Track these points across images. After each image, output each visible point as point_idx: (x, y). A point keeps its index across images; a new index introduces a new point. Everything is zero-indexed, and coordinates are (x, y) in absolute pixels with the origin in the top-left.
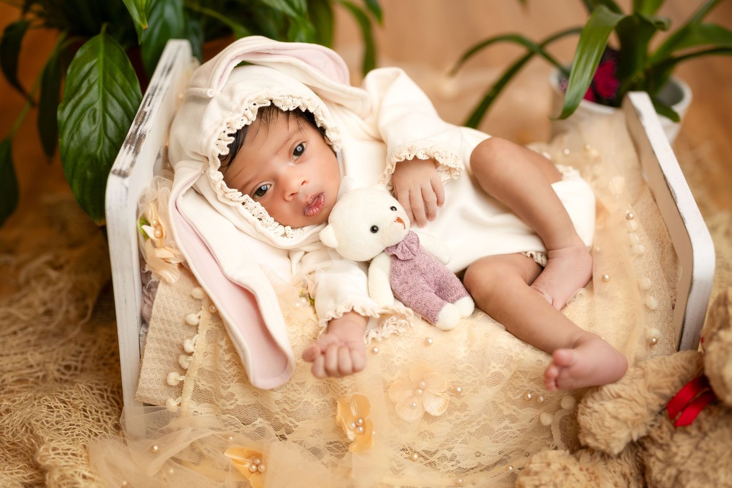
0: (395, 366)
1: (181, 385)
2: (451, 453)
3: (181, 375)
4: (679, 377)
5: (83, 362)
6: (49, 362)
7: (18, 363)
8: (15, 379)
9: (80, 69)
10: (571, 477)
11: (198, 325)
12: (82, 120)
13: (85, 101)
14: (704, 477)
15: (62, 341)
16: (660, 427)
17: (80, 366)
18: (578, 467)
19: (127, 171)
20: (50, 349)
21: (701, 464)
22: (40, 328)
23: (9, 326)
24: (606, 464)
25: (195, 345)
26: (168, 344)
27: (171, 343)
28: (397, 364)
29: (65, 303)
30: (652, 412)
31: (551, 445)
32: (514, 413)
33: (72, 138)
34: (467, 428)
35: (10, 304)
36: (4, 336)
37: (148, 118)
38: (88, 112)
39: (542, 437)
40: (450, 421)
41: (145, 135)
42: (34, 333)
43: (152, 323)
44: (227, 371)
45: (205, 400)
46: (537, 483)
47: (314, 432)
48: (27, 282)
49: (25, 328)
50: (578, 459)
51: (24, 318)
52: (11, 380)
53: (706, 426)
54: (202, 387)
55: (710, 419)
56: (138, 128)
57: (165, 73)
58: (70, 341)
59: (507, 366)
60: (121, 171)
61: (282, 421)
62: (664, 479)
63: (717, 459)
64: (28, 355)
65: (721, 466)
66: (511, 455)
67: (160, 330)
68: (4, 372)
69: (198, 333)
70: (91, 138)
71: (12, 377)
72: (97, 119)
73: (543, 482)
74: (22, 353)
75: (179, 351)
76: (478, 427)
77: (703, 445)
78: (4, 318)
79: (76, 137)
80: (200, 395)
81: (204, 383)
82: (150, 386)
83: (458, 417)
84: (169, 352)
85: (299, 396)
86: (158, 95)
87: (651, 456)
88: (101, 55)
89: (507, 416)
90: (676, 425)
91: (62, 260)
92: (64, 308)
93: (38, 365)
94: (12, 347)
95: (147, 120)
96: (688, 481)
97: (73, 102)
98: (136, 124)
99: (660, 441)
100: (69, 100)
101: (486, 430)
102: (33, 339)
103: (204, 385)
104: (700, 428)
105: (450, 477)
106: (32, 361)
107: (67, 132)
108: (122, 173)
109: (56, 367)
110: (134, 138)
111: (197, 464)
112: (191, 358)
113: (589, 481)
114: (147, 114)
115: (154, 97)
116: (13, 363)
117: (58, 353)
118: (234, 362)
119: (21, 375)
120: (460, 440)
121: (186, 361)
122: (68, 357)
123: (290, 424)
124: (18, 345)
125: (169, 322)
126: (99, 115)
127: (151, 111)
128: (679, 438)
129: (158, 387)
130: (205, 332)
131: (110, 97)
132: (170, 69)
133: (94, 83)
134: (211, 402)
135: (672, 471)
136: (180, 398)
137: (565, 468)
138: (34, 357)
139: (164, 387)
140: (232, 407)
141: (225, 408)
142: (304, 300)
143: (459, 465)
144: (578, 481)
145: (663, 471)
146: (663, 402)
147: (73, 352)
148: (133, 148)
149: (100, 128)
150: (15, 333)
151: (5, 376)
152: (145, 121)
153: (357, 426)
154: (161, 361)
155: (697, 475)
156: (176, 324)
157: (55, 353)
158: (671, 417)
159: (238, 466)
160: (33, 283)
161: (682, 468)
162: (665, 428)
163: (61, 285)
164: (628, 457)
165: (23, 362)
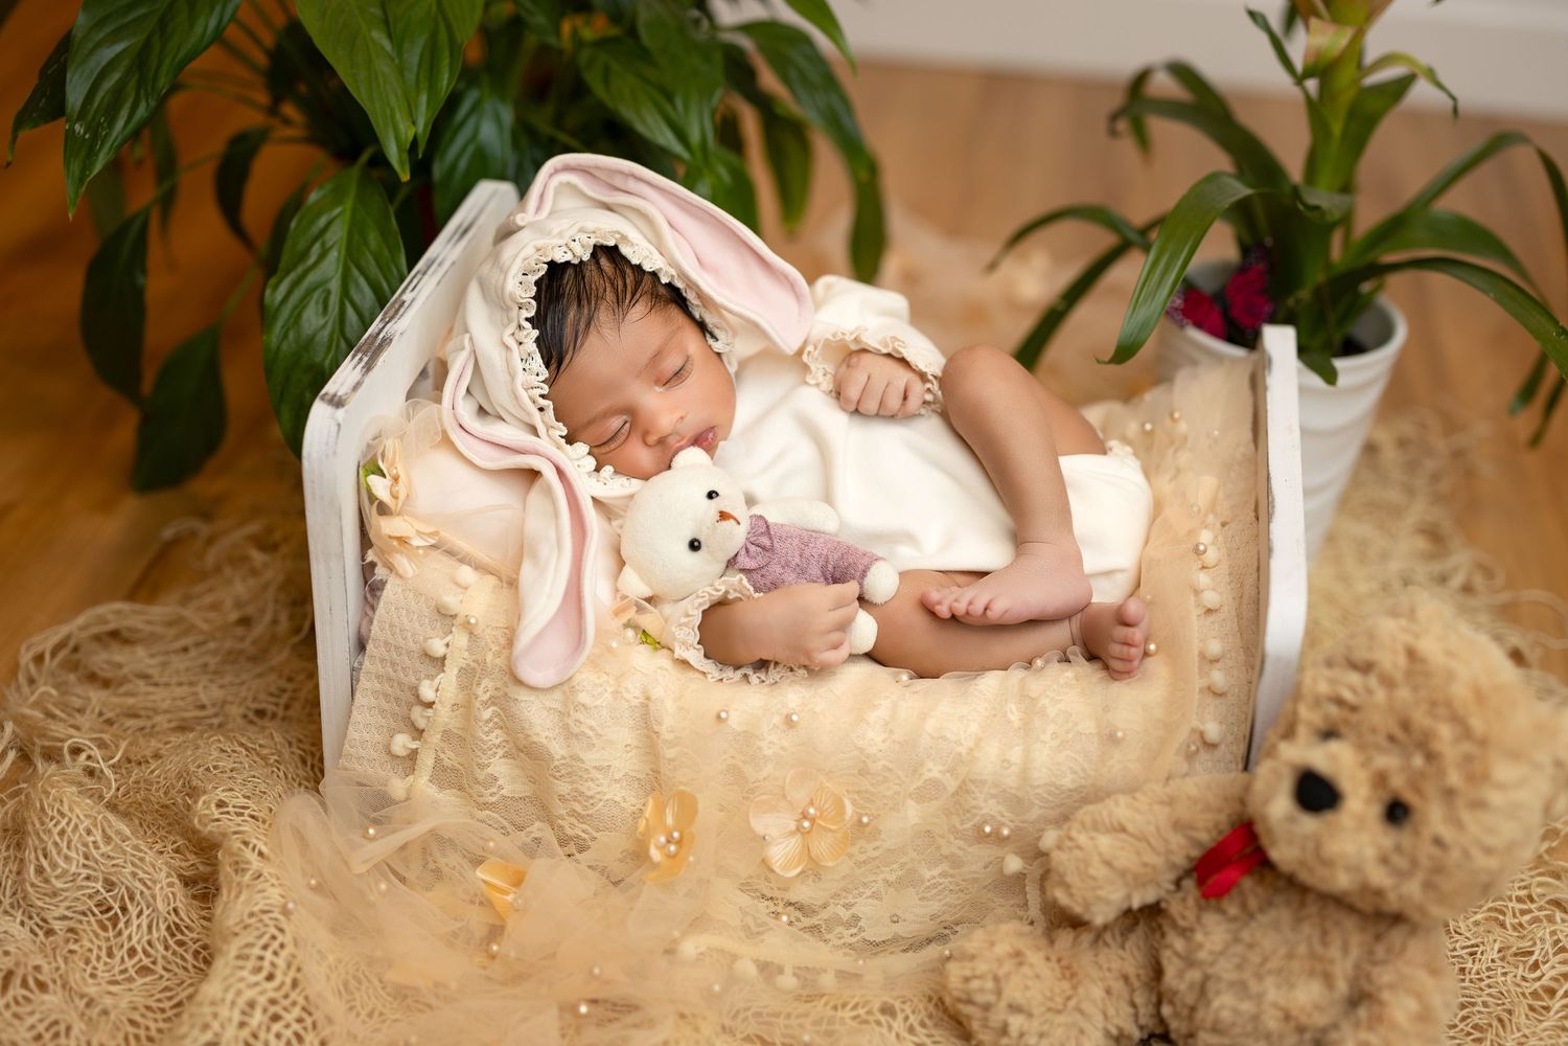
0: (765, 756)
1: (413, 755)
2: (849, 913)
3: (414, 739)
4: (1229, 816)
5: (287, 707)
6: (232, 703)
7: (182, 699)
8: (173, 725)
9: (312, 222)
10: (1025, 970)
11: (444, 658)
12: (304, 307)
13: (312, 278)
14: (1241, 987)
15: (259, 669)
16: (1184, 900)
17: (281, 712)
18: (1042, 955)
19: (344, 398)
20: (238, 681)
21: (1240, 967)
22: (228, 644)
23: (177, 637)
24: (1096, 955)
25: (437, 690)
26: (396, 685)
27: (400, 684)
28: (768, 752)
29: (270, 608)
30: (1173, 866)
31: (1025, 917)
32: (960, 853)
33: (286, 336)
34: (882, 872)
35: (186, 600)
36: (167, 653)
37: (404, 312)
38: (316, 295)
39: (1012, 902)
40: (851, 856)
41: (391, 340)
42: (215, 652)
43: (370, 647)
44: (486, 738)
45: (451, 786)
46: (968, 973)
47: (625, 854)
48: (218, 569)
49: (204, 643)
50: (1052, 942)
51: (205, 627)
52: (166, 725)
53: (1253, 903)
54: (447, 763)
55: (1260, 890)
56: (383, 328)
57: (456, 238)
58: (272, 669)
59: (951, 771)
60: (335, 395)
61: (569, 832)
62: (1183, 987)
63: (1265, 960)
64: (199, 689)
65: (1270, 972)
66: (957, 929)
67: (382, 660)
68: (156, 711)
69: (443, 671)
70: (318, 338)
71: (170, 721)
72: (330, 308)
73: (978, 972)
74: (191, 684)
75: (412, 699)
76: (900, 873)
77: (1245, 935)
78: (170, 624)
79: (291, 335)
80: (444, 776)
81: (452, 755)
82: (363, 753)
83: (863, 850)
84: (397, 699)
85: (599, 789)
86: (433, 273)
87: (1168, 946)
88: (349, 204)
89: (946, 857)
90: (1206, 895)
91: (277, 536)
92: (268, 617)
93: (214, 705)
94: (177, 672)
95: (402, 315)
96: (1218, 993)
97: (292, 276)
98: (382, 319)
99: (1182, 923)
100: (288, 272)
101: (909, 880)
102: (213, 661)
103: (450, 758)
104: (1244, 906)
105: (845, 954)
106: (204, 698)
107: (280, 323)
108: (336, 399)
109: (242, 710)
110: (373, 343)
111: (428, 889)
112: (430, 712)
113: (1059, 980)
114: (406, 304)
115: (426, 277)
116: (174, 699)
117: (249, 689)
118: (496, 723)
119: (184, 719)
120: (868, 893)
121: (422, 716)
122: (262, 696)
123: (583, 835)
124: (187, 670)
125: (397, 648)
126: (334, 300)
127: (413, 300)
128: (1211, 919)
129: (375, 755)
130: (456, 671)
131: (355, 272)
132: (466, 231)
133: (331, 247)
134: (461, 789)
135: (1195, 975)
136: (411, 778)
137: (1018, 955)
138: (210, 693)
139: (387, 758)
140: (493, 799)
141: (481, 800)
142: (630, 633)
143: (863, 934)
144: (1038, 976)
145: (1180, 975)
146: (1196, 853)
147: (273, 689)
148: (366, 359)
149: (334, 322)
150: (185, 650)
151: (158, 719)
152: (398, 316)
153: (669, 842)
154: (382, 712)
155: (1231, 984)
156: (409, 652)
157: (244, 688)
158: (1201, 882)
159: (496, 896)
160: (228, 571)
161: (1210, 971)
162: (1191, 902)
163: (269, 575)
164: (1139, 948)
165: (190, 700)
